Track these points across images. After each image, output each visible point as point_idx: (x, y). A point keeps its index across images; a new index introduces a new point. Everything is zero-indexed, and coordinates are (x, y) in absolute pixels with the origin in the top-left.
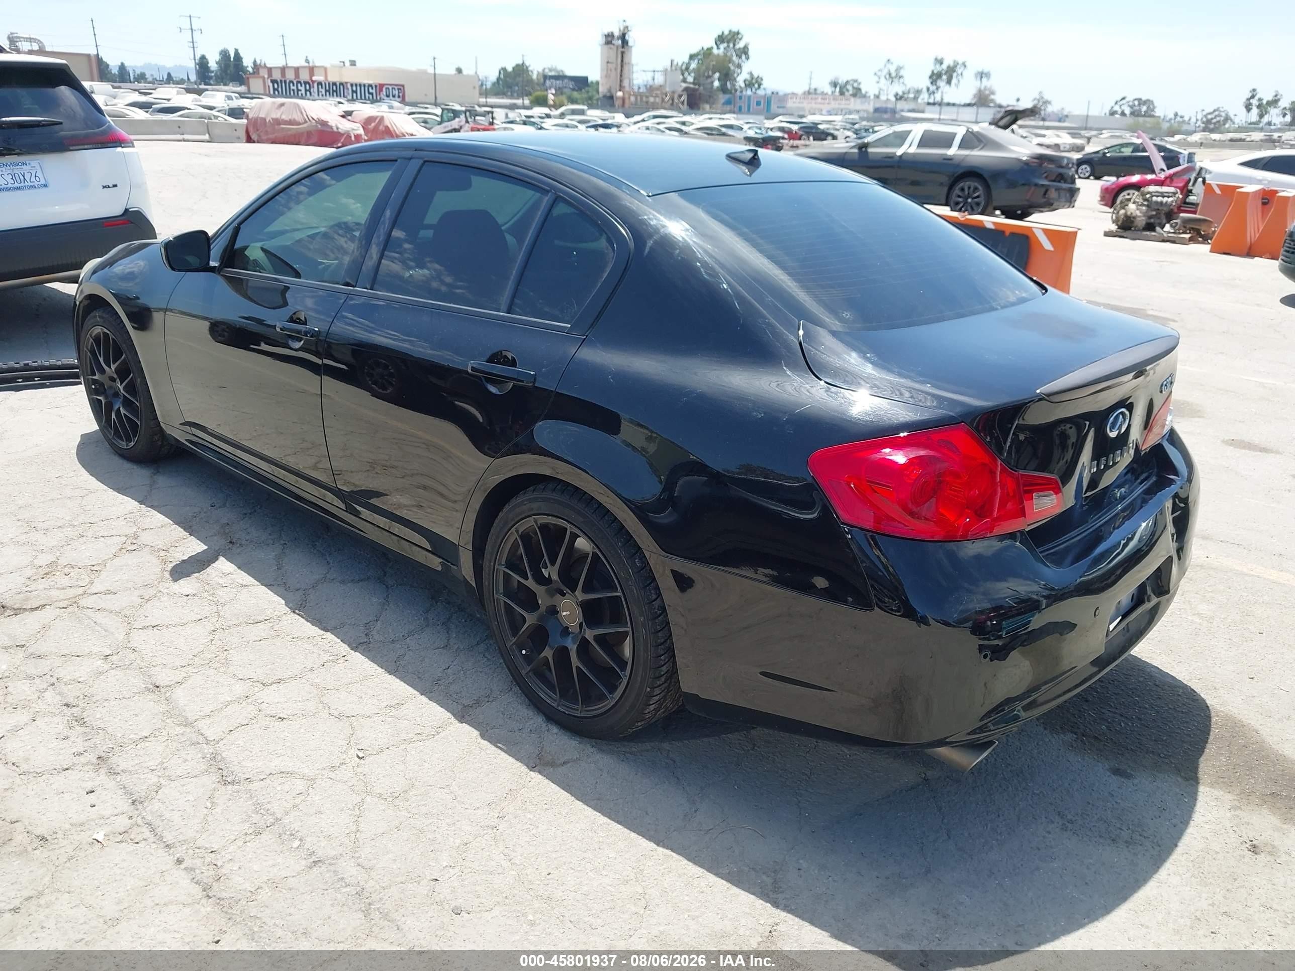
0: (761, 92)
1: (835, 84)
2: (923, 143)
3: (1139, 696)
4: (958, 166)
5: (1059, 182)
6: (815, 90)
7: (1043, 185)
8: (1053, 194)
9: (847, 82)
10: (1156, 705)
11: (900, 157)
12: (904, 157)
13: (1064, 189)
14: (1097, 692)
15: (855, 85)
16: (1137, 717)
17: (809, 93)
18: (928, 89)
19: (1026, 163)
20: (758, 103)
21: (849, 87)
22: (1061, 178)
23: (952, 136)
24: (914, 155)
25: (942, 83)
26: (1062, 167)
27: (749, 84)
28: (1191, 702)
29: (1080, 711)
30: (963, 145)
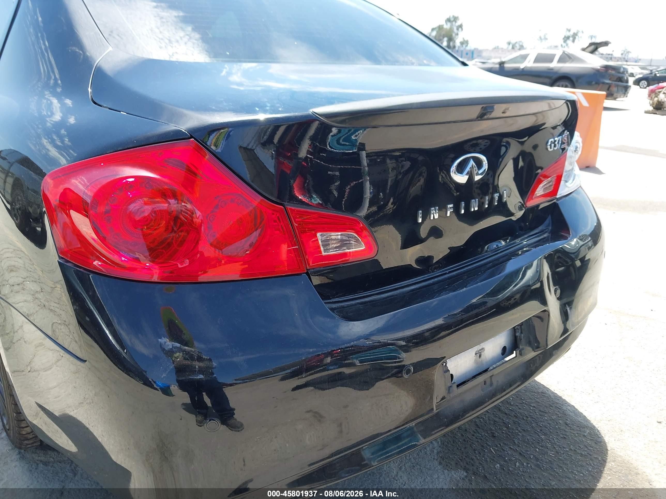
0: (468, 48)
1: (509, 43)
2: (536, 61)
3: (545, 434)
4: (556, 73)
5: (619, 82)
6: (498, 46)
7: (607, 84)
8: (614, 89)
9: (516, 43)
10: (559, 445)
11: (523, 69)
12: (525, 69)
13: (621, 86)
14: (508, 428)
15: (521, 44)
16: (534, 456)
17: (495, 48)
18: (562, 45)
19: (598, 71)
20: (467, 54)
21: (517, 45)
22: (620, 79)
23: (554, 56)
24: (531, 67)
25: (569, 42)
26: (620, 73)
27: (462, 43)
28: (593, 445)
29: (483, 446)
30: (560, 61)
